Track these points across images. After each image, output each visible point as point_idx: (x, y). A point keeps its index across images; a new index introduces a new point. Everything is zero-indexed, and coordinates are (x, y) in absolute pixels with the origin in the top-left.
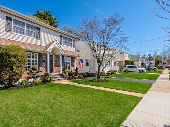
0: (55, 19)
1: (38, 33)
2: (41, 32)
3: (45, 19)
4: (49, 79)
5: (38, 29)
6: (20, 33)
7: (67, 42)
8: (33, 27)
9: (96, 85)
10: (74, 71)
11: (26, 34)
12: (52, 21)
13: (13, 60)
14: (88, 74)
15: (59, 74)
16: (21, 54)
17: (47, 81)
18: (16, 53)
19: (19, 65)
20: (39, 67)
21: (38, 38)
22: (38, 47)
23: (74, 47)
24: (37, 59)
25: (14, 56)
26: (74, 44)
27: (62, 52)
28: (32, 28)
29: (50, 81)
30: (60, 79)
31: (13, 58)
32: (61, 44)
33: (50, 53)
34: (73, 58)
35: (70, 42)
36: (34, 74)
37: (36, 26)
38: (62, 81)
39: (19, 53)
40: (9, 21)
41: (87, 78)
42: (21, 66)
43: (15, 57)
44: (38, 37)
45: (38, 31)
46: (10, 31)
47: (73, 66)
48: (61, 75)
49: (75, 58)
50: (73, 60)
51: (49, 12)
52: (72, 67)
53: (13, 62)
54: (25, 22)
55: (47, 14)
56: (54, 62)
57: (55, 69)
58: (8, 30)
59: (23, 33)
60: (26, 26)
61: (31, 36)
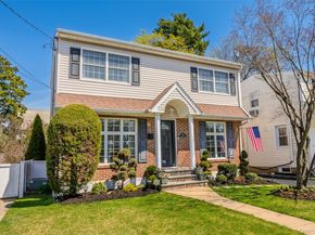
0: (201, 29)
1: (136, 72)
2: (142, 69)
3: (176, 34)
4: (156, 182)
5: (136, 61)
6: (96, 77)
7: (212, 83)
8: (123, 60)
9: (281, 207)
10: (236, 162)
11: (110, 78)
12: (193, 35)
13: (69, 137)
14: (288, 170)
15: (187, 168)
16: (87, 124)
17: (153, 187)
18: (76, 122)
19: (83, 149)
20: (139, 151)
21: (136, 83)
22: (134, 104)
23: (233, 93)
24: (135, 133)
25: (71, 129)
26: (233, 84)
27: (193, 112)
28: (121, 62)
29: (159, 189)
30: (187, 184)
31: (69, 133)
32: (194, 89)
33: (161, 115)
34: (232, 125)
35: (223, 81)
36: (123, 170)
37: (130, 55)
38: (194, 188)
39: (82, 121)
40: (75, 57)
41: (272, 183)
42: (87, 151)
43: (73, 131)
44: (136, 80)
45: (136, 66)
46: (76, 76)
47: (234, 147)
48: (194, 172)
49: (239, 123)
50: (233, 130)
51: (185, 15)
52: (231, 151)
53: (69, 142)
54: (108, 52)
55: (181, 22)
56: (176, 139)
57: (180, 155)
58: (74, 75)
59: (103, 77)
60: (110, 61)
61: (121, 79)
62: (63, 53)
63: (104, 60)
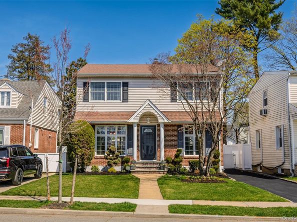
1: (126, 93)
2: (130, 90)
4: (128, 168)
5: (125, 84)
6: (99, 99)
8: (117, 85)
11: (108, 99)
21: (125, 100)
24: (126, 135)
28: (116, 87)
32: (174, 100)
37: (121, 81)
44: (125, 98)
45: (125, 88)
52: (208, 149)
54: (106, 81)
58: (86, 99)
59: (103, 99)
60: (108, 87)
61: (116, 99)
62: (79, 87)
63: (104, 87)
